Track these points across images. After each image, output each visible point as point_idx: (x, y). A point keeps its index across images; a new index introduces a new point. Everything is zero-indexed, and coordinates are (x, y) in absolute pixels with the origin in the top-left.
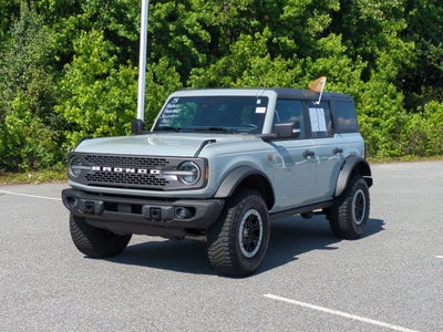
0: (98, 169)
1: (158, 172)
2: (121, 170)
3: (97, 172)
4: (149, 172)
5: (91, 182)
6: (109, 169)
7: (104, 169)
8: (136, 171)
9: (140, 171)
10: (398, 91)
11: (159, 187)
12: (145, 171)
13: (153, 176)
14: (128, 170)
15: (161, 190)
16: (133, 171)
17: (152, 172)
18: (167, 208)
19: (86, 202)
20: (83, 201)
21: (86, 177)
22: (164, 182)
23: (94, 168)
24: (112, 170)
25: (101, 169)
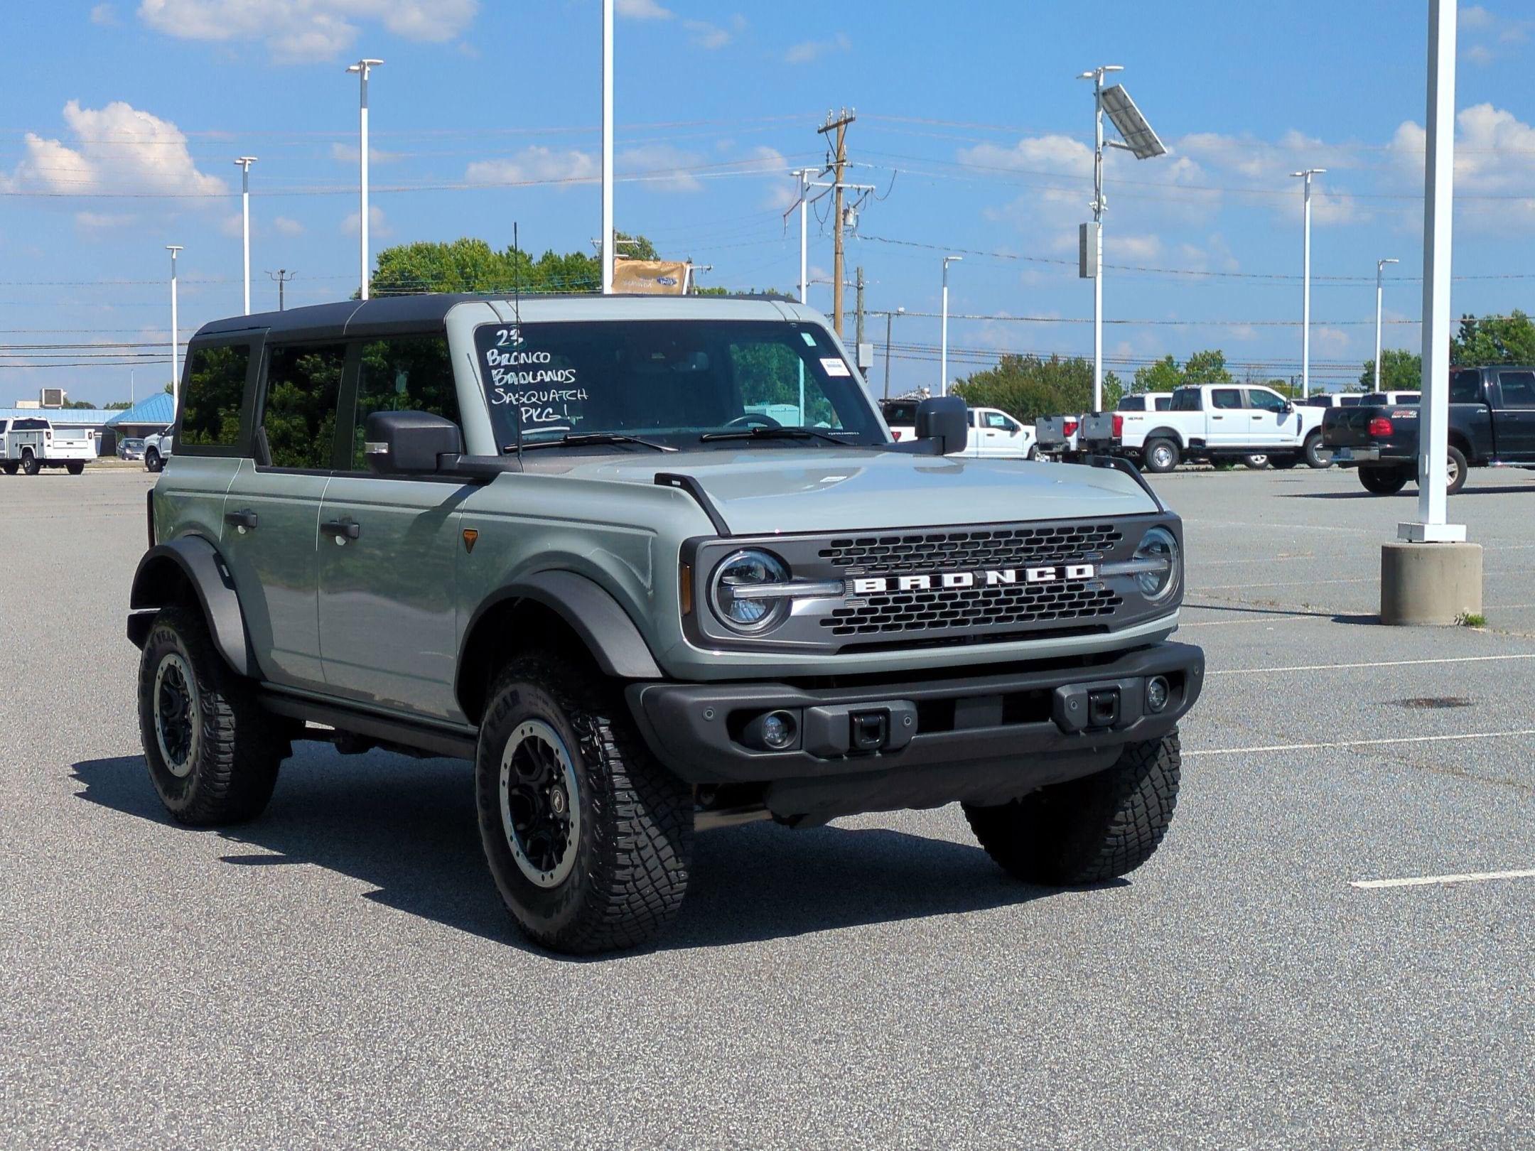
0: (880, 585)
1: (1088, 571)
2: (968, 579)
3: (877, 599)
4: (1061, 573)
5: (855, 637)
6: (925, 582)
7: (905, 583)
8: (1021, 576)
9: (1032, 575)
11: (1096, 619)
12: (1050, 574)
13: (1076, 586)
14: (992, 577)
15: (1104, 629)
16: (1010, 576)
17: (1071, 572)
18: (1130, 684)
19: (852, 714)
20: (831, 711)
21: (825, 622)
22: (1108, 601)
23: (861, 586)
24: (936, 582)
25: (893, 584)
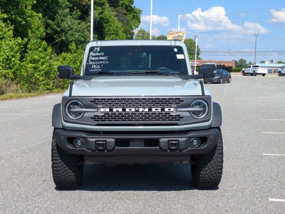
0: (108, 110)
1: (172, 109)
2: (133, 110)
3: (106, 113)
4: (163, 110)
5: (100, 122)
6: (120, 110)
7: (115, 110)
8: (150, 110)
9: (154, 110)
10: (48, 46)
11: (174, 122)
12: (159, 110)
13: (168, 113)
14: (141, 110)
15: (177, 125)
16: (147, 110)
17: (166, 110)
18: (184, 139)
19: (96, 141)
20: (92, 140)
21: (92, 118)
22: (179, 118)
23: (102, 110)
24: (124, 110)
25: (111, 110)
